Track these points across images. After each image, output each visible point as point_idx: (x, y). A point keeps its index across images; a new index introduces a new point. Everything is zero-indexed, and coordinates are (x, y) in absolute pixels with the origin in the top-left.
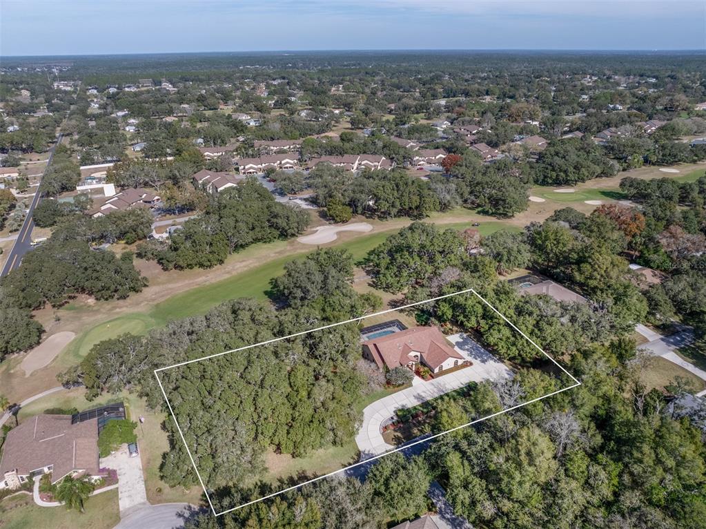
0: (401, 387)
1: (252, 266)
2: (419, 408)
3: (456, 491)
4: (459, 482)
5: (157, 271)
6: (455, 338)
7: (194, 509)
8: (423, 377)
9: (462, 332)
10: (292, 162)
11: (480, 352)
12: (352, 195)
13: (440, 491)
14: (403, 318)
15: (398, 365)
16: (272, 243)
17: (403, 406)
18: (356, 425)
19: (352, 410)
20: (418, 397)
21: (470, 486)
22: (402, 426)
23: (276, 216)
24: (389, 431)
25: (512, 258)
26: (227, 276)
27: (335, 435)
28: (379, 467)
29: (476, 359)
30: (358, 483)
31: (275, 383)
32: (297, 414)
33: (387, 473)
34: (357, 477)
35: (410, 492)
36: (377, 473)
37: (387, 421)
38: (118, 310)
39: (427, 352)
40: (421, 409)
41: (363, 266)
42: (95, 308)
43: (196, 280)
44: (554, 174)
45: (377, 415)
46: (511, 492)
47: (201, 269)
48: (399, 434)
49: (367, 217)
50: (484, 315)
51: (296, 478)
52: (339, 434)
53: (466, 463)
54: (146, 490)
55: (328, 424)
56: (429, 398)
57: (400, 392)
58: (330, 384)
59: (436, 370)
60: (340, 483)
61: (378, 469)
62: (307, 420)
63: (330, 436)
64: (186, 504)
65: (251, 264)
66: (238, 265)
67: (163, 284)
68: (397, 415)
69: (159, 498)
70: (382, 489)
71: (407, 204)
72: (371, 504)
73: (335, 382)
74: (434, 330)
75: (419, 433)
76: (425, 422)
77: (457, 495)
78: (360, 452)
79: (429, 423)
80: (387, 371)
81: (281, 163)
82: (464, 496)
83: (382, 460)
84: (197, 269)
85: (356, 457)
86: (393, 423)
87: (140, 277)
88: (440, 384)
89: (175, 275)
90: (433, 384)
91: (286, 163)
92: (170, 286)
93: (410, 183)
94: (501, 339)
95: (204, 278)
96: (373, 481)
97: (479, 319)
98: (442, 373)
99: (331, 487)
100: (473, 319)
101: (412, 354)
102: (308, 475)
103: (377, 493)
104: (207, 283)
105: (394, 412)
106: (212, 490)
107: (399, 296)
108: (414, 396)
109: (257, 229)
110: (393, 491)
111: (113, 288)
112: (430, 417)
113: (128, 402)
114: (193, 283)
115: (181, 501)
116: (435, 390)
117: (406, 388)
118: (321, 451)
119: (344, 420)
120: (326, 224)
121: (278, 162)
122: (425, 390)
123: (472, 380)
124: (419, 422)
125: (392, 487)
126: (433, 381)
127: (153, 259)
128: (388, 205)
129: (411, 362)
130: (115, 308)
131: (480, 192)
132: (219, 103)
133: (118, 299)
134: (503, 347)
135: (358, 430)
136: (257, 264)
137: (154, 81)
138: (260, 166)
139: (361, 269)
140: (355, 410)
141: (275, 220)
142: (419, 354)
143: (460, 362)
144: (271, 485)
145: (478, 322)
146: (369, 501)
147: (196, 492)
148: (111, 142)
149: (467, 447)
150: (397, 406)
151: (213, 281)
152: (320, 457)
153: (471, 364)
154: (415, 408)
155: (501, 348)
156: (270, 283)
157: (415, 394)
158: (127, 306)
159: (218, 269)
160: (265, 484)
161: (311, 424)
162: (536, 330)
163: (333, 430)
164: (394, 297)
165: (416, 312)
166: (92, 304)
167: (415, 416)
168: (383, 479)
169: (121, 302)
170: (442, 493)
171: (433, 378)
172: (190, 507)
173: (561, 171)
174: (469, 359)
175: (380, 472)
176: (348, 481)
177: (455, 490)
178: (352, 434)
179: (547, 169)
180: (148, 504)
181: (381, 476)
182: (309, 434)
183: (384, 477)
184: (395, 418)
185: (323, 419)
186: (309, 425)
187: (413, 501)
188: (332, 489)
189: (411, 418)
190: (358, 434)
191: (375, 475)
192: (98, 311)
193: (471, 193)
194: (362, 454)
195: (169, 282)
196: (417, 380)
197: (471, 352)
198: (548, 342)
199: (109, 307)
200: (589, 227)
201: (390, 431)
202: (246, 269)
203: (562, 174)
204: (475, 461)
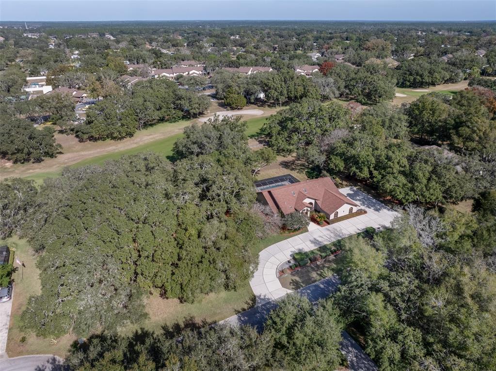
0: (297, 232)
1: (157, 138)
2: (317, 252)
3: (381, 344)
4: (383, 331)
5: (73, 143)
6: (346, 191)
7: (59, 362)
8: (318, 223)
9: (351, 186)
10: (198, 73)
11: (372, 202)
12: (246, 86)
13: (349, 341)
14: (294, 174)
15: (293, 210)
16: (177, 123)
17: (300, 250)
18: (251, 268)
19: (247, 251)
20: (315, 242)
21: (400, 337)
22: (300, 270)
23: (180, 99)
24: (286, 275)
25: (393, 125)
26: (135, 146)
27: (227, 278)
28: (281, 314)
29: (370, 208)
30: (254, 333)
31: (160, 220)
32: (184, 253)
33: (289, 320)
34: (253, 325)
35: (320, 344)
36: (277, 320)
37: (283, 265)
38: (31, 171)
39: (321, 200)
40: (319, 253)
41: (256, 138)
42: (10, 170)
43: (107, 149)
44: (412, 78)
45: (272, 259)
46: (463, 347)
47: (113, 141)
48: (297, 279)
49: (259, 106)
50: (376, 165)
51: (182, 325)
52: (232, 276)
53: (390, 308)
54: (8, 339)
55: (220, 265)
56: (326, 243)
57: (296, 237)
58: (223, 224)
59: (332, 217)
60: (232, 333)
61: (278, 316)
62: (196, 260)
63: (221, 280)
64: (51, 356)
65: (158, 136)
66: (145, 138)
67: (77, 151)
68: (294, 258)
69: (22, 348)
70: (284, 340)
71: (293, 92)
72: (272, 360)
73: (228, 222)
74: (327, 180)
75: (318, 278)
76: (324, 266)
77: (383, 348)
78: (255, 296)
79: (328, 268)
80: (282, 215)
81: (189, 74)
82: (392, 350)
83: (283, 304)
84: (108, 141)
85: (250, 302)
86: (291, 267)
87: (54, 144)
88: (336, 230)
89: (90, 145)
90: (328, 230)
91: (193, 74)
92: (82, 153)
93: (295, 78)
94: (398, 186)
95: (114, 147)
96: (273, 330)
97: (372, 169)
98: (338, 219)
99: (219, 338)
100: (366, 169)
101: (307, 201)
102: (196, 322)
103: (278, 345)
104: (116, 151)
105: (291, 256)
106: (85, 339)
107: (289, 158)
108: (310, 241)
109: (164, 110)
110: (298, 343)
111: (26, 150)
112: (329, 262)
113: (16, 248)
114: (103, 151)
115: (45, 353)
116: (332, 235)
117: (302, 233)
118: (212, 295)
119: (238, 260)
120: (224, 111)
121: (187, 73)
122: (321, 234)
123: (369, 226)
124: (318, 266)
125: (297, 338)
126: (328, 227)
127: (72, 134)
128: (276, 94)
129: (306, 208)
130: (29, 169)
131: (354, 86)
132: (145, 43)
133: (33, 163)
134: (400, 193)
135: (253, 272)
136: (162, 137)
137: (99, 33)
138: (172, 75)
139: (254, 139)
140: (249, 251)
141: (179, 101)
142: (313, 202)
143: (355, 210)
144: (153, 333)
145: (371, 173)
146: (269, 356)
147: (65, 342)
148: (56, 61)
149: (388, 289)
150: (293, 250)
151: (122, 149)
152: (211, 302)
153: (365, 212)
154: (312, 252)
155: (399, 193)
156: (172, 150)
157: (312, 239)
158: (40, 169)
159: (128, 141)
160: (147, 332)
161: (200, 264)
162: (434, 176)
163: (225, 271)
164: (285, 159)
165: (306, 170)
166: (9, 166)
167: (313, 260)
168: (284, 328)
169: (36, 165)
170: (351, 343)
171: (328, 223)
172: (54, 360)
173: (417, 75)
174: (363, 207)
175: (281, 319)
176: (242, 329)
177: (379, 342)
178: (247, 277)
179: (406, 74)
180: (6, 356)
181: (282, 324)
182: (197, 276)
183: (286, 325)
184: (293, 262)
185: (214, 259)
186: (198, 266)
187: (325, 356)
188: (221, 341)
189: (309, 262)
190: (253, 277)
191: (275, 323)
192: (13, 172)
193: (346, 87)
194: (257, 299)
195: (82, 150)
196: (312, 226)
197: (363, 202)
198: (447, 187)
199: (23, 169)
200: (459, 102)
201: (288, 275)
202: (151, 140)
203: (418, 77)
204: (403, 305)
